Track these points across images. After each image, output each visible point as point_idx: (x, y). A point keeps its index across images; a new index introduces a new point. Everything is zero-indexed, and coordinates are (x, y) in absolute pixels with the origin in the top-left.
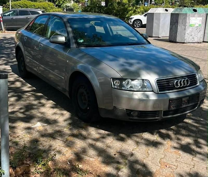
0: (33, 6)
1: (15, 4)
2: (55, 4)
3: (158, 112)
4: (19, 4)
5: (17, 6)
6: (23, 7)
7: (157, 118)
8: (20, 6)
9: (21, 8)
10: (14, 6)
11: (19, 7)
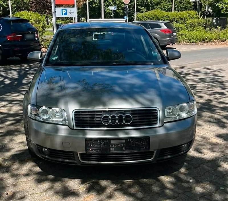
0: (166, 17)
1: (143, 16)
2: (199, 13)
3: (72, 154)
4: (147, 16)
5: (145, 17)
6: (152, 19)
7: (73, 161)
8: (149, 18)
9: (150, 20)
10: (141, 19)
11: (147, 19)
